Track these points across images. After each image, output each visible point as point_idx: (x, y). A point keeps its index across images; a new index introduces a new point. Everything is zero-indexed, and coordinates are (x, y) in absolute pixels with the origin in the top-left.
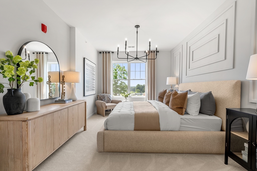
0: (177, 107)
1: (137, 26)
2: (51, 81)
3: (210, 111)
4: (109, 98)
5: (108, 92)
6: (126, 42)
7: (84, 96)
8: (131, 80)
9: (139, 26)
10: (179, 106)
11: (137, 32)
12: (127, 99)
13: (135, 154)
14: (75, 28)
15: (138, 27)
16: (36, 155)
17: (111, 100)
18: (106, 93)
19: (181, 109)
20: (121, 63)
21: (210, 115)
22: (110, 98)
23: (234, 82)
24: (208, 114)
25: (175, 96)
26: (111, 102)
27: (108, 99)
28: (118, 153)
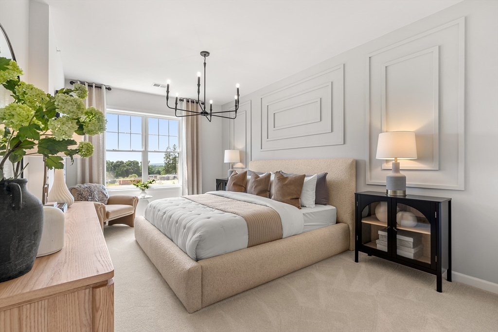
0: (291, 197)
3: (324, 200)
4: (102, 193)
5: (95, 178)
8: (149, 153)
10: (295, 197)
11: (205, 64)
12: (145, 193)
13: (256, 289)
15: (207, 54)
17: (107, 197)
19: (297, 200)
20: (128, 115)
21: (325, 205)
22: (105, 193)
23: (350, 161)
24: (323, 203)
25: (285, 182)
26: (107, 202)
27: (101, 195)
28: (230, 299)
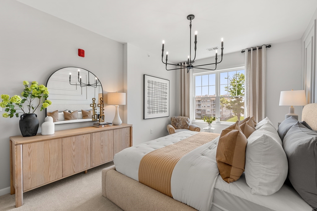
1: (191, 17)
2: (96, 104)
4: (186, 123)
5: (186, 114)
6: (163, 45)
7: (144, 119)
9: (193, 16)
14: (127, 43)
16: (31, 178)
18: (184, 116)
26: (188, 128)
